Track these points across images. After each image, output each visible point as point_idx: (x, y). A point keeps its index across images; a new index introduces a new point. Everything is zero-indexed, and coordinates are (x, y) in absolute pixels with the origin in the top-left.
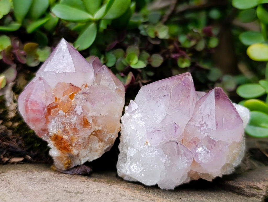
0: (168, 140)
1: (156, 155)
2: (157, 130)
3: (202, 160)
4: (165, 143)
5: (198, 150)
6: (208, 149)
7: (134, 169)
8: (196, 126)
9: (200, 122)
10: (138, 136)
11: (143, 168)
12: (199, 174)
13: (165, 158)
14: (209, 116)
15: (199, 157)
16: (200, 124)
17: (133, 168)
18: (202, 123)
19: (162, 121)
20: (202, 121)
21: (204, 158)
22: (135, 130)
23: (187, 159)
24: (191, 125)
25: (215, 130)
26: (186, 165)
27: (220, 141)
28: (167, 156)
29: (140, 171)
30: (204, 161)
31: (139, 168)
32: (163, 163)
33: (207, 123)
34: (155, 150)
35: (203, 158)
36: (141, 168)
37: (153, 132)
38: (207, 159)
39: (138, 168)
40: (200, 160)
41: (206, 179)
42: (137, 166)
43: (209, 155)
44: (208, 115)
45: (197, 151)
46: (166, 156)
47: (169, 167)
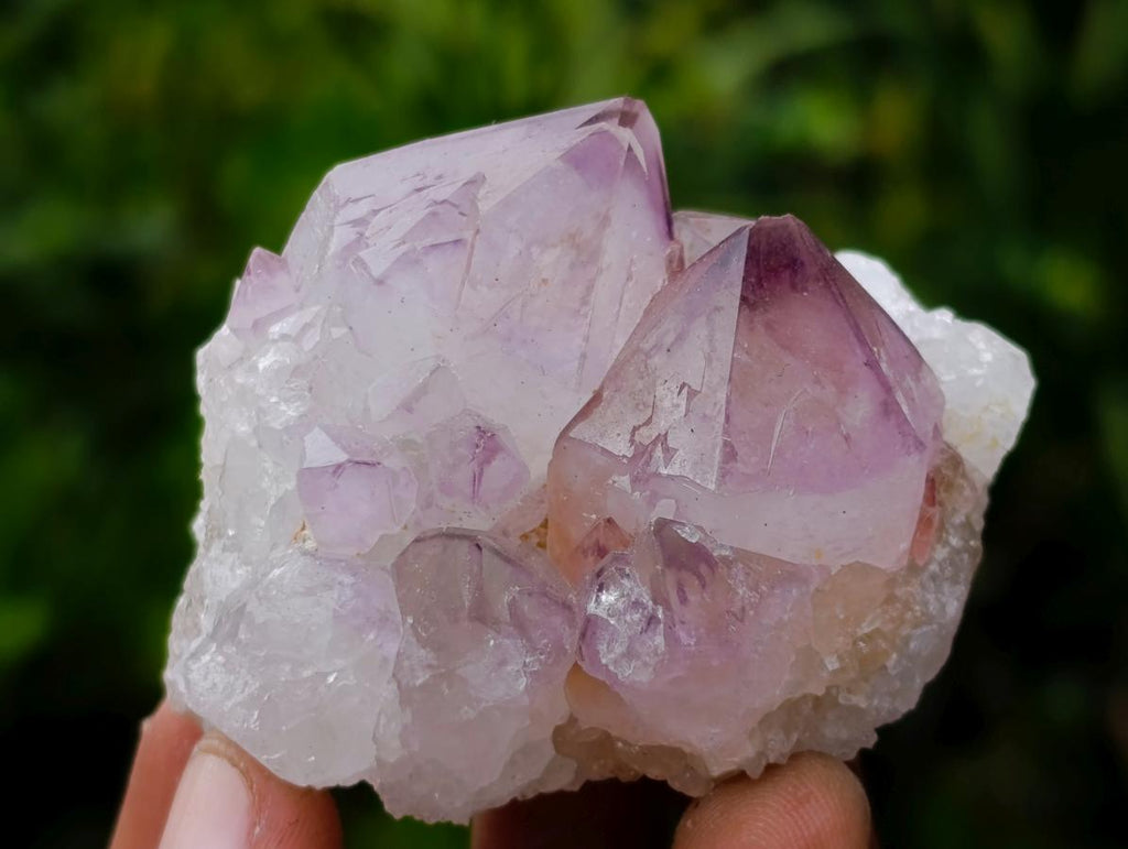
0: (433, 524)
1: (335, 610)
2: (358, 463)
3: (615, 662)
4: (417, 540)
5: (598, 601)
6: (655, 602)
7: (207, 684)
8: (607, 451)
9: (635, 429)
10: (265, 483)
11: (257, 684)
12: (620, 744)
13: (398, 630)
14: (692, 394)
15: (602, 648)
16: (632, 441)
17: (206, 678)
18: (646, 436)
19: (407, 407)
20: (648, 422)
21: (630, 654)
22: (254, 443)
23: (532, 649)
24: (581, 442)
25: (712, 487)
26: (523, 683)
27: (743, 556)
28: (410, 621)
29: (238, 698)
30: (626, 672)
31: (237, 679)
32: (385, 660)
33: (671, 443)
34: (340, 578)
35: (623, 655)
36: (246, 683)
37: (331, 470)
38: (646, 664)
39: (232, 677)
40: (604, 661)
41: (669, 782)
42: (228, 666)
43: (659, 640)
44: (686, 389)
45: (591, 607)
46: (404, 621)
47: (424, 686)
